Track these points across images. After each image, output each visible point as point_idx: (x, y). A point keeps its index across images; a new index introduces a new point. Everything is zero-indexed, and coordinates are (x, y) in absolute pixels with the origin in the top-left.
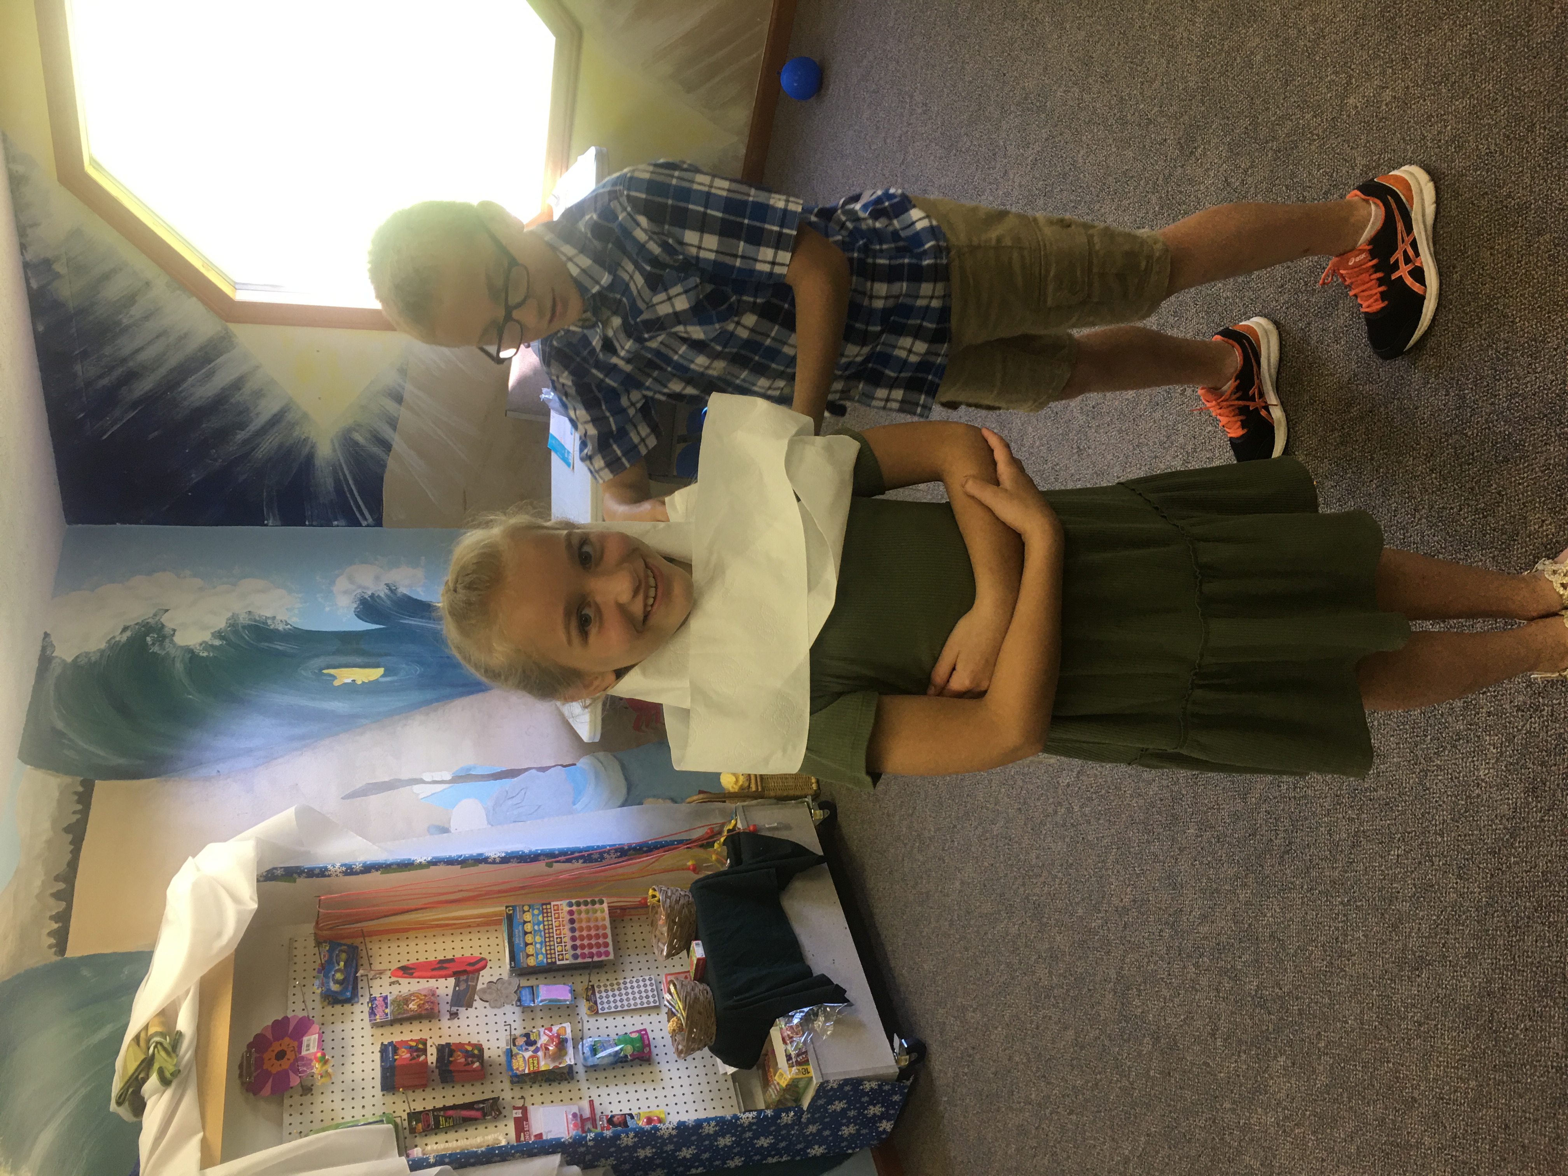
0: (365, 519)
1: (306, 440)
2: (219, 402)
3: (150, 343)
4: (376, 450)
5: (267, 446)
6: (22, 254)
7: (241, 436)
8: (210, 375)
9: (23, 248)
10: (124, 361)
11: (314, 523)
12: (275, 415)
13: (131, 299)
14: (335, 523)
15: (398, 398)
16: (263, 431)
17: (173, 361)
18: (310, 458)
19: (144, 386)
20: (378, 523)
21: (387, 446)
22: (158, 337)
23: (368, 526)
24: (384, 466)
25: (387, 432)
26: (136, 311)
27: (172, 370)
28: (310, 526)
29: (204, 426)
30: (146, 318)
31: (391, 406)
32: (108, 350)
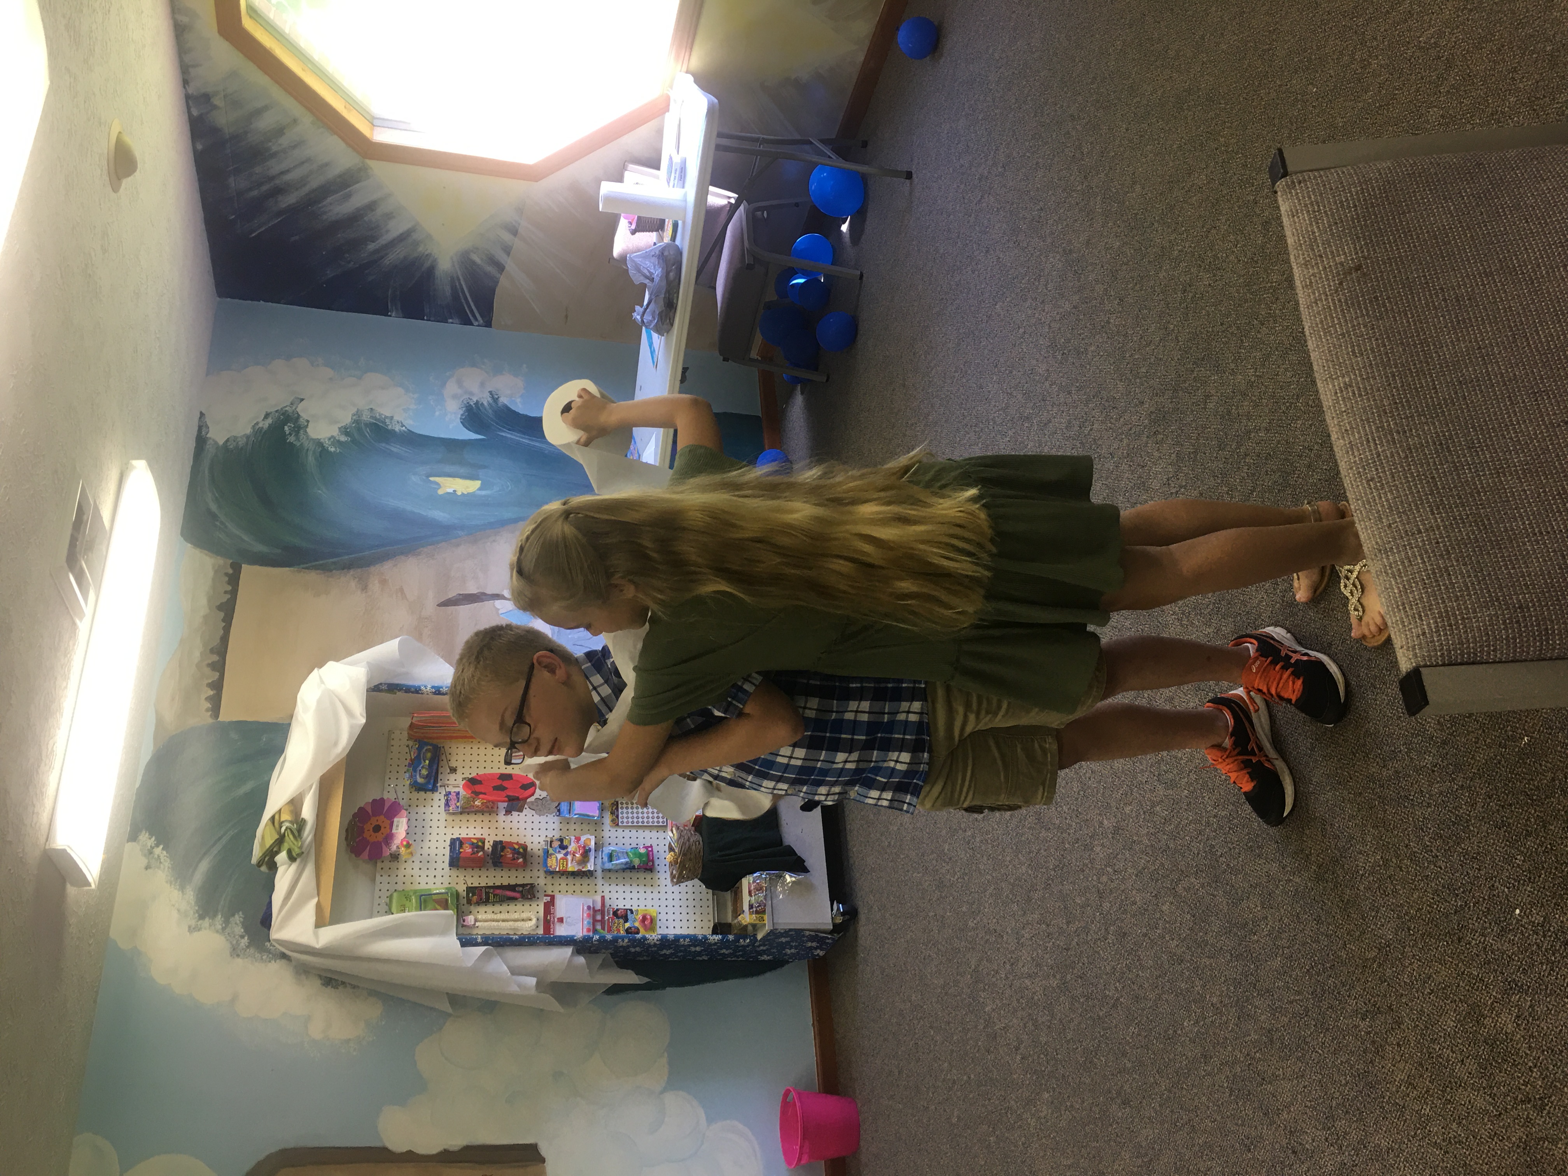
0: (476, 319)
1: (428, 256)
2: (355, 218)
3: (295, 167)
4: (490, 269)
5: (393, 257)
6: (184, 87)
7: (372, 247)
8: (349, 196)
9: (185, 82)
10: (272, 178)
11: (432, 319)
12: (402, 234)
13: (280, 131)
14: (450, 320)
15: (514, 232)
16: (392, 244)
17: (314, 184)
18: (431, 271)
19: (290, 199)
20: (488, 324)
21: (501, 268)
22: (303, 163)
23: (478, 326)
24: (496, 282)
25: (501, 257)
26: (284, 141)
27: (314, 191)
28: (427, 320)
29: (339, 235)
30: (294, 147)
31: (507, 237)
32: (258, 169)
